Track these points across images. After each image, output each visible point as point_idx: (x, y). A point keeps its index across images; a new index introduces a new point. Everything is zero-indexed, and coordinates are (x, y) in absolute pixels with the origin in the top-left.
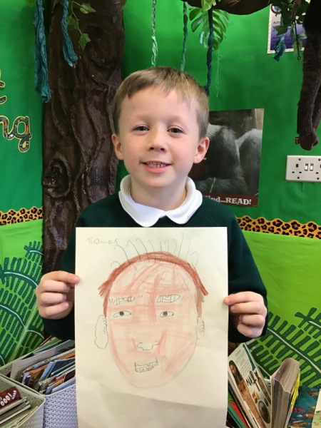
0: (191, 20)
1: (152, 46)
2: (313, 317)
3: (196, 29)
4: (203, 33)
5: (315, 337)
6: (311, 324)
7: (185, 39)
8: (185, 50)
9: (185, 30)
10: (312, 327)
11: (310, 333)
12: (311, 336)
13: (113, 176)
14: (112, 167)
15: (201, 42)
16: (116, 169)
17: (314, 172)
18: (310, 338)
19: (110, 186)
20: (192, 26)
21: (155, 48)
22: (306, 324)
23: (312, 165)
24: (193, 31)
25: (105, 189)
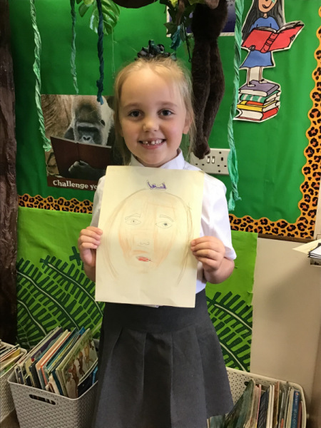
0: (78, 3)
1: (34, 38)
2: (218, 300)
3: (84, 13)
4: (93, 17)
5: (220, 318)
6: (216, 307)
7: (73, 23)
8: (75, 36)
9: (73, 13)
10: (217, 309)
11: (216, 315)
12: (217, 317)
13: (11, 164)
14: (9, 155)
15: (91, 26)
16: (14, 157)
17: (216, 165)
18: (216, 320)
19: (9, 176)
20: (79, 10)
21: (37, 39)
22: (212, 307)
23: (214, 157)
24: (82, 16)
25: (4, 178)
